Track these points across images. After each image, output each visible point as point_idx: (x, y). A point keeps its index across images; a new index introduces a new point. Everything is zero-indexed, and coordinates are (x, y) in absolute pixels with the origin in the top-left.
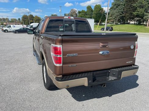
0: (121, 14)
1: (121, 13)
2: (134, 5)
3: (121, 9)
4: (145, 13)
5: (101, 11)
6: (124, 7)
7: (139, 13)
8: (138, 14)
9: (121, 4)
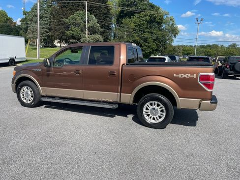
0: (47, 32)
1: (47, 30)
2: (66, 20)
3: (47, 24)
4: (82, 34)
5: (8, 23)
6: (49, 20)
7: (75, 33)
8: (73, 34)
9: (45, 15)
